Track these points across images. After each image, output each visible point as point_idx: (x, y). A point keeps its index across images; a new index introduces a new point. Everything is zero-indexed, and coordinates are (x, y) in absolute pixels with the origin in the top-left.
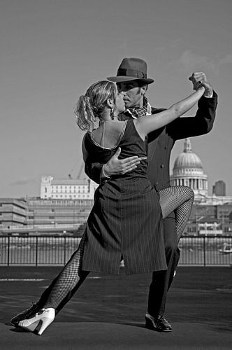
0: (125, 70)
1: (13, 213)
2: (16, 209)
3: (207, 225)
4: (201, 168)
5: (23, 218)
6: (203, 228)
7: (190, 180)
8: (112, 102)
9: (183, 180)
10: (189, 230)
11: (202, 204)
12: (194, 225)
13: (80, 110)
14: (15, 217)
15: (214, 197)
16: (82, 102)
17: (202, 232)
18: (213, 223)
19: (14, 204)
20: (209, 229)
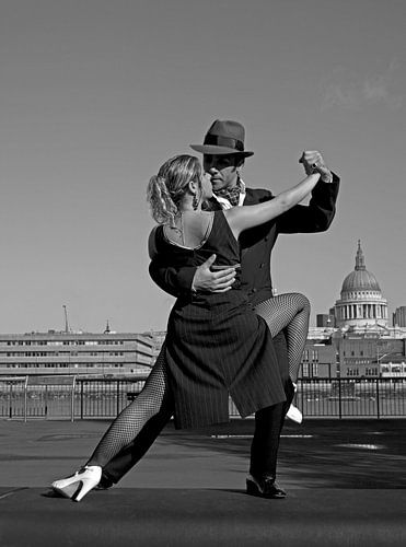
0: (216, 137)
1: (137, 352)
2: (140, 347)
3: (392, 365)
4: (379, 290)
5: (149, 358)
6: (387, 370)
7: (364, 306)
8: (196, 185)
9: (355, 306)
10: (368, 371)
11: (384, 337)
12: (374, 366)
13: (154, 197)
14: (140, 358)
15: (397, 328)
16: (154, 186)
17: (385, 375)
18: (400, 363)
19: (137, 341)
20: (394, 370)
